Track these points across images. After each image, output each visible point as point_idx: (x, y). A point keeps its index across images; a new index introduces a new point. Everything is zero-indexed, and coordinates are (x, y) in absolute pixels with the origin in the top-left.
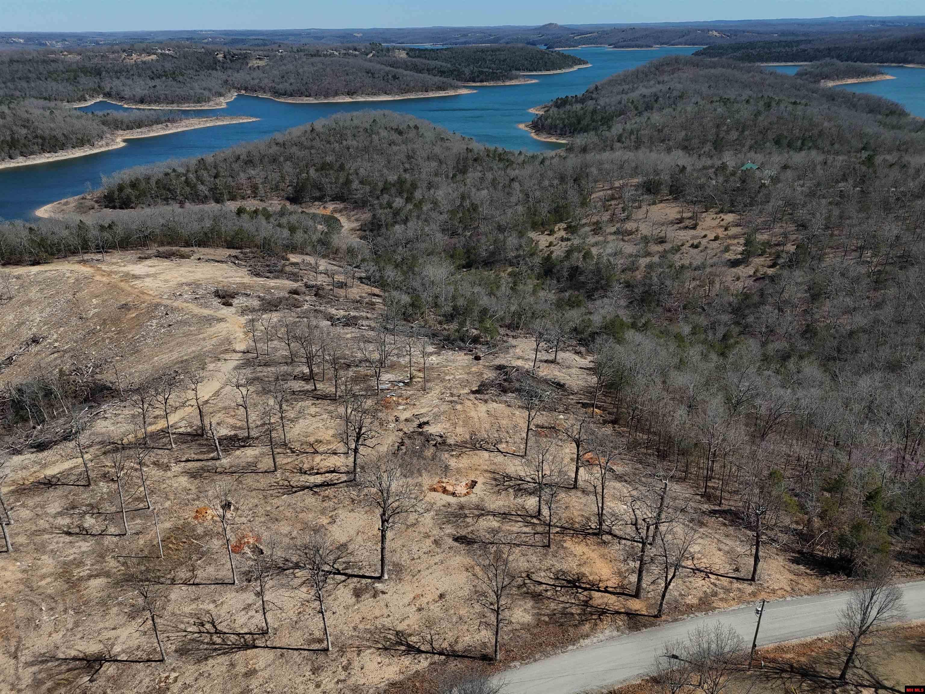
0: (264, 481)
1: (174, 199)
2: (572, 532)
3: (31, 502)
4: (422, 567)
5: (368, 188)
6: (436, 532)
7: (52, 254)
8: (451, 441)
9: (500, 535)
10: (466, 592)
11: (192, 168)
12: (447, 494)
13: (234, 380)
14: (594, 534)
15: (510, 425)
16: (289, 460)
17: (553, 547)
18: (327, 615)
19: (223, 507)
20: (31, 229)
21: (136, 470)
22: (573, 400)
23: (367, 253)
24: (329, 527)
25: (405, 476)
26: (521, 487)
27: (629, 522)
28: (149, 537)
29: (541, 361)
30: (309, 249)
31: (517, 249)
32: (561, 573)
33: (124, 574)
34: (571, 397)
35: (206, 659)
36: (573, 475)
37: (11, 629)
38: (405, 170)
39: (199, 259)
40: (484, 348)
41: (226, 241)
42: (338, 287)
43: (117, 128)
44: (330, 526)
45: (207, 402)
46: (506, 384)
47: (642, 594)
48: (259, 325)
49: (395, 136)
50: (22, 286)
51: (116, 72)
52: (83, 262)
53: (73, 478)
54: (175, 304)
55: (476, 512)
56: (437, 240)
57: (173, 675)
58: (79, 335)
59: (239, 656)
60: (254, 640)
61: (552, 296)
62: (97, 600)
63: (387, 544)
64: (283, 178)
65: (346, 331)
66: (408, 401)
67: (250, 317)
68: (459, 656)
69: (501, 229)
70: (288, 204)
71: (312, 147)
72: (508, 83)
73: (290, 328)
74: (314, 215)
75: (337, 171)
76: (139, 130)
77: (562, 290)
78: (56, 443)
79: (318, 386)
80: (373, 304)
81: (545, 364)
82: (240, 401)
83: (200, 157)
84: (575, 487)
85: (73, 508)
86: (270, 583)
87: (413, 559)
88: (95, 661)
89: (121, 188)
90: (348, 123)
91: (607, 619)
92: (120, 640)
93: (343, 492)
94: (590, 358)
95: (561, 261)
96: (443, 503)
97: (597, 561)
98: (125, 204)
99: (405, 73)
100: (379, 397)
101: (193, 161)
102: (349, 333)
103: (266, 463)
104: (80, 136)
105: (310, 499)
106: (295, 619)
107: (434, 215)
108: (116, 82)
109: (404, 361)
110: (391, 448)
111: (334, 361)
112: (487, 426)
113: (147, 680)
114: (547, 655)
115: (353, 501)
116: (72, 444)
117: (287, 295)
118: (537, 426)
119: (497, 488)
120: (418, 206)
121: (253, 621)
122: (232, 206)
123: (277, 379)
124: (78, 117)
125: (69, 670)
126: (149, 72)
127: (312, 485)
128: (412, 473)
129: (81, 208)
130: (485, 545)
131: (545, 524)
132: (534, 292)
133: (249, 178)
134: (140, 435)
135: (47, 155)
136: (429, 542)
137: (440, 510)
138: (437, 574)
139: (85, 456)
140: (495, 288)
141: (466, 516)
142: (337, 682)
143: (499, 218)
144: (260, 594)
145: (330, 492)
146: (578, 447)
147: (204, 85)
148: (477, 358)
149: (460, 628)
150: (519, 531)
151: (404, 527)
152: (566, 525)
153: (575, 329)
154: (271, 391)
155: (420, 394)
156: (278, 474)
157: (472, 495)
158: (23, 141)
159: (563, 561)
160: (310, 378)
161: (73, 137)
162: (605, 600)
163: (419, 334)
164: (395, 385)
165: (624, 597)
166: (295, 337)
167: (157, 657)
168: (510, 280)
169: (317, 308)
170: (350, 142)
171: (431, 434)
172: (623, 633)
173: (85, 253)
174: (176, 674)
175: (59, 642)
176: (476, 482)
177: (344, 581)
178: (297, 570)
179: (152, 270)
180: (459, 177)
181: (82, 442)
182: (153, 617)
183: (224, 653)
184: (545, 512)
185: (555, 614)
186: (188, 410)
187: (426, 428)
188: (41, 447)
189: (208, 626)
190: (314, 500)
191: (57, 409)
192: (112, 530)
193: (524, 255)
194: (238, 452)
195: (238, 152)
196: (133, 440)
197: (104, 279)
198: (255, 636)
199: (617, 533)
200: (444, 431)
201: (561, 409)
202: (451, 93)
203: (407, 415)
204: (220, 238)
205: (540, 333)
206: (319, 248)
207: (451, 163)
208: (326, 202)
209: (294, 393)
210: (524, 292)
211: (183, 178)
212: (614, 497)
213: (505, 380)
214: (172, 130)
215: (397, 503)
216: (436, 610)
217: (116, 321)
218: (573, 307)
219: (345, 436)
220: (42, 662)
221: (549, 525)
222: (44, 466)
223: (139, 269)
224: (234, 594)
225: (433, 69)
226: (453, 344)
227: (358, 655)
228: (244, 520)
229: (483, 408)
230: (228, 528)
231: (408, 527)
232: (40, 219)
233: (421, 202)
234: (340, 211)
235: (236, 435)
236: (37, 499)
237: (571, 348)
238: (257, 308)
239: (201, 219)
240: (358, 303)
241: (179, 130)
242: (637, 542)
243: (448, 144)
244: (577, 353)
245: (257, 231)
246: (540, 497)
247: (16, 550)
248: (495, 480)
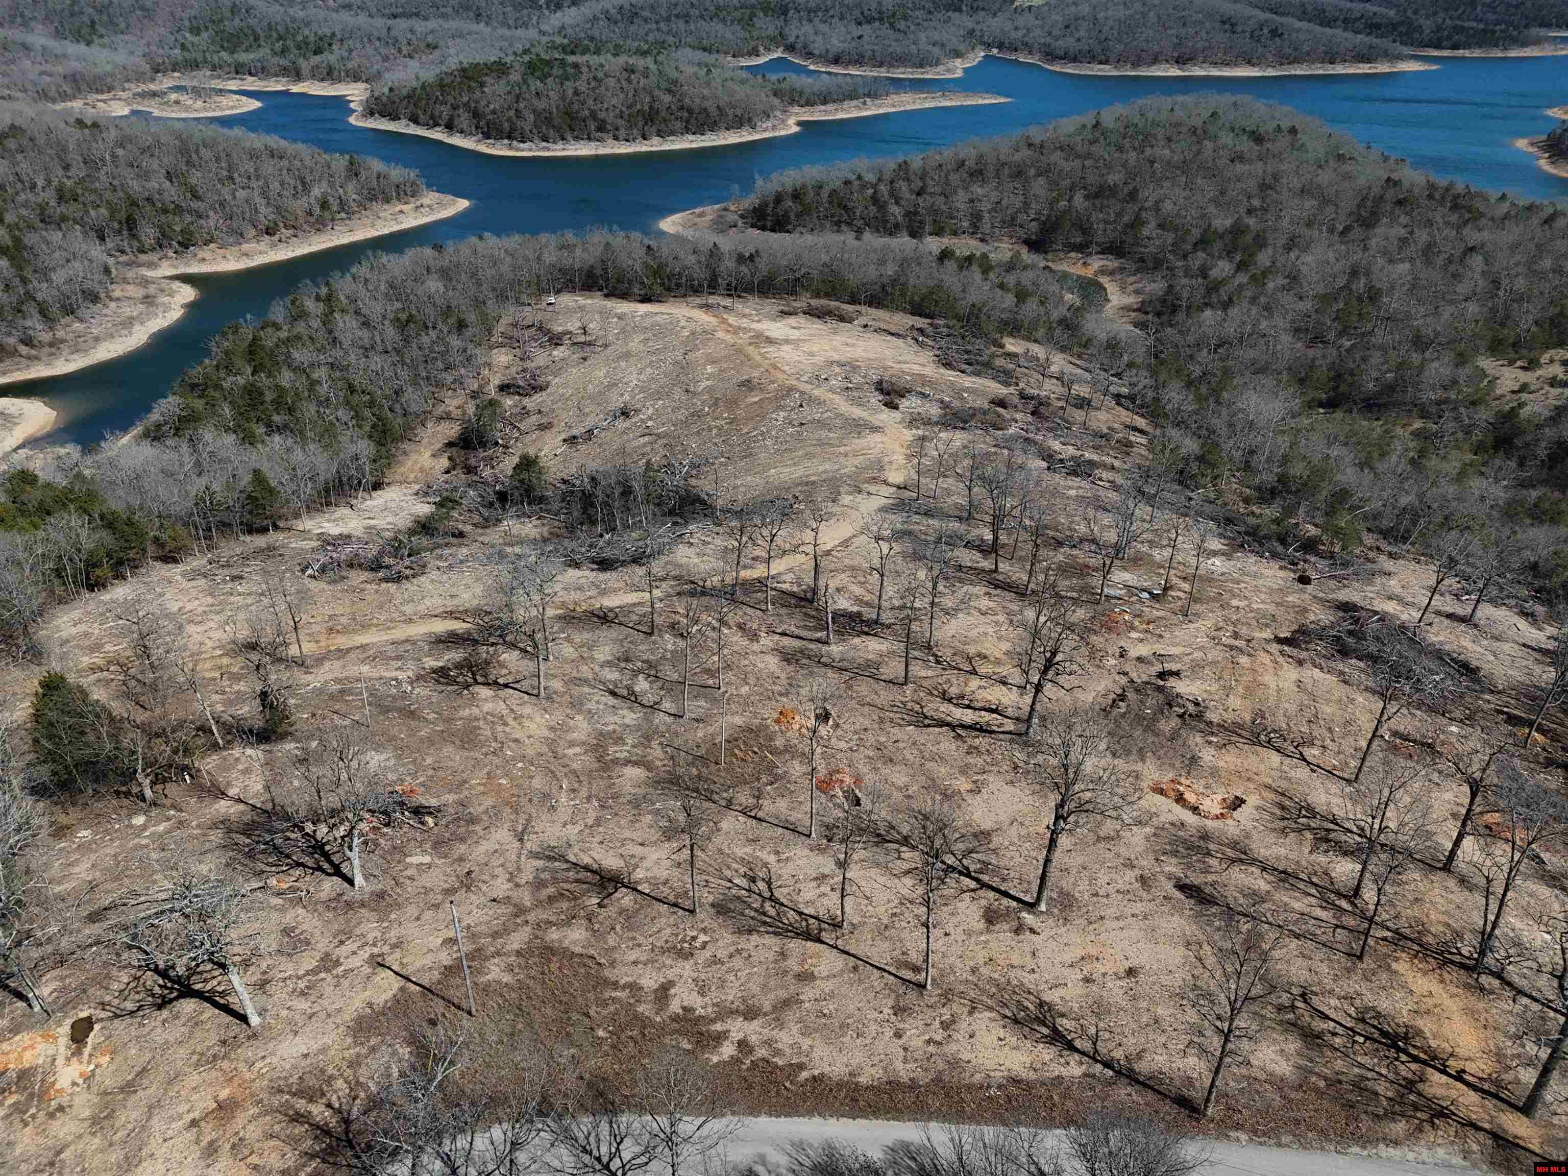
0: (885, 695)
1: (849, 224)
2: (1416, 947)
3: (578, 638)
4: (1110, 912)
5: (1170, 238)
6: (1146, 863)
7: (669, 289)
8: (1213, 716)
9: (1266, 906)
10: (1177, 980)
11: (887, 176)
12: (1184, 806)
13: (875, 529)
14: (1463, 966)
15: (1337, 719)
16: (930, 673)
17: (1368, 963)
18: (935, 933)
19: (817, 717)
20: (649, 247)
21: (714, 628)
22: (1488, 702)
23: (1140, 354)
24: (969, 798)
25: (1114, 755)
26: (1332, 836)
27: (1549, 968)
28: (711, 730)
29: (1438, 613)
30: (1040, 333)
31: (1445, 388)
32: (1372, 1014)
33: (668, 772)
34: (1487, 697)
35: (750, 932)
36: (1449, 846)
37: (524, 801)
38: (1249, 212)
39: (865, 326)
40: (1322, 564)
41: (911, 303)
42: (1076, 406)
43: (792, 102)
44: (970, 796)
45: (828, 553)
46: (1351, 640)
47: (1540, 1112)
48: (930, 448)
49: (1246, 146)
50: (623, 331)
51: (810, 11)
52: (707, 307)
53: (635, 618)
54: (816, 392)
55: (1230, 853)
56: (1279, 347)
57: (703, 938)
58: (682, 414)
59: (795, 945)
60: (820, 930)
61: (1499, 492)
62: (628, 798)
63: (1057, 855)
64: (1027, 205)
65: (1070, 483)
66: (1151, 627)
67: (920, 432)
68: (1138, 1082)
69: (1419, 343)
70: (1024, 251)
71: (1088, 156)
72: (1513, 54)
73: (978, 461)
74: (1065, 276)
75: (1124, 200)
76: (822, 108)
77: (1524, 484)
78: (623, 564)
79: (1001, 565)
80: (1129, 444)
81: (1447, 622)
82: (876, 562)
83: (901, 159)
84: (1447, 866)
85: (627, 660)
86: (862, 854)
87: (1096, 895)
88: (610, 880)
89: (778, 199)
90: (1164, 115)
91: (1447, 1130)
92: (645, 864)
93: (1001, 748)
94: (1550, 630)
95: (1539, 427)
96: (1171, 818)
97: (1456, 1017)
98: (780, 225)
99: (1298, 24)
100: (1099, 608)
101: (890, 165)
102: (1074, 487)
103: (894, 669)
104: (739, 112)
105: (947, 744)
106: (885, 921)
107: (1286, 299)
108: (807, 28)
109: (1159, 555)
110: (1100, 700)
111: (1037, 532)
112: (1292, 708)
113: (668, 931)
114: (1305, 1145)
115: (1016, 767)
116: (640, 571)
117: (986, 406)
118: (1395, 734)
119: (1283, 824)
120: (1259, 280)
121: (825, 901)
122: (933, 244)
123: (939, 540)
124: (743, 82)
125: (577, 881)
126: (857, 13)
127: (955, 722)
128: (1128, 752)
129: (721, 225)
130: (1230, 912)
131: (1363, 915)
132: (1461, 476)
133: (972, 201)
134: (728, 580)
135: (691, 137)
136: (1131, 875)
137: (1163, 829)
138: (1134, 933)
139: (655, 592)
140: (1375, 455)
141: (1208, 854)
142: (929, 1042)
143: (1420, 322)
144: (843, 865)
145: (981, 741)
146: (1474, 795)
147: (936, 36)
148: (1304, 580)
149: (1151, 1037)
150: (1307, 910)
151: (1091, 837)
152: (1407, 931)
153: (1534, 567)
154: (925, 558)
155: (1174, 619)
156: (909, 689)
157: (1230, 822)
158: (663, 114)
159: (1383, 994)
160: (992, 549)
161: (730, 112)
162: (1454, 1094)
163: (1199, 514)
164: (1133, 595)
165: (1494, 1101)
166: (982, 478)
167: (688, 904)
168: (1411, 445)
169: (1031, 435)
170: (1158, 151)
171: (1178, 695)
172: (1475, 1166)
173: (711, 294)
174: (707, 939)
175: (573, 838)
176: (1243, 802)
177: (973, 890)
178: (904, 849)
179: (794, 334)
180: (1357, 233)
181: (654, 571)
182: (692, 846)
183: (775, 933)
184: (1369, 894)
185: (1340, 1082)
186: (801, 558)
187: (1172, 682)
188: (604, 565)
189: (762, 885)
190: (954, 747)
191: (633, 517)
192: (667, 705)
193: (1456, 401)
194: (857, 641)
195: (961, 156)
196: (719, 585)
197: (729, 338)
198: (824, 926)
199: (1516, 979)
200: (1205, 696)
201: (1458, 714)
202: (1383, 68)
203: (1143, 650)
204: (903, 294)
205: (1450, 558)
206: (1058, 333)
207: (1348, 204)
208: (1090, 254)
209: (960, 568)
210: (1438, 473)
211: (870, 191)
212: (1527, 913)
213: (1350, 633)
214: (871, 110)
215: (1088, 795)
216: (1115, 991)
217: (732, 403)
218: (1542, 522)
219: (1025, 659)
220: (550, 858)
221: (1371, 920)
222: (603, 593)
223: (777, 329)
224: (806, 852)
225: (1357, 19)
226: (1261, 544)
227: (970, 1013)
228: (843, 745)
229: (1291, 673)
230: (819, 750)
231: (1099, 839)
232: (663, 233)
233: (1264, 274)
234: (1112, 273)
235: (859, 614)
236: (586, 636)
237: (1513, 602)
238: (935, 419)
239: (882, 262)
240: (1102, 438)
241: (882, 111)
242: (1556, 1010)
243: (1348, 167)
244: (1525, 614)
245: (964, 291)
246: (1365, 864)
247: (549, 698)
248: (1283, 808)
